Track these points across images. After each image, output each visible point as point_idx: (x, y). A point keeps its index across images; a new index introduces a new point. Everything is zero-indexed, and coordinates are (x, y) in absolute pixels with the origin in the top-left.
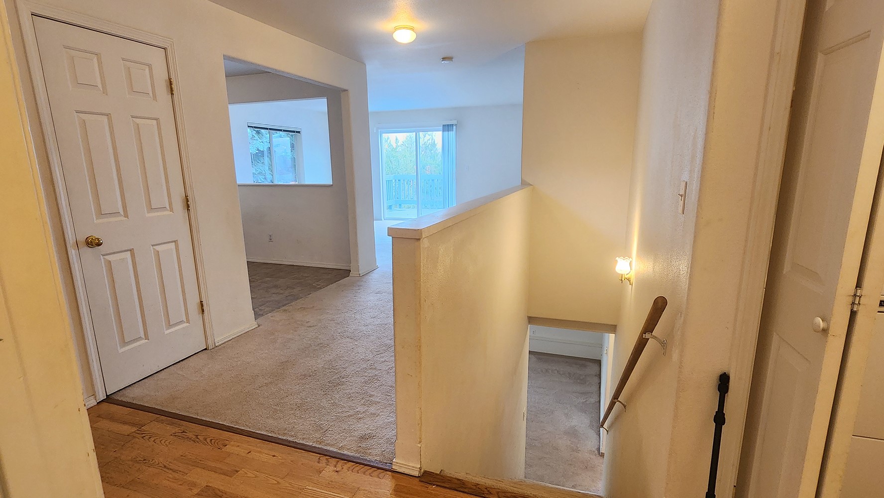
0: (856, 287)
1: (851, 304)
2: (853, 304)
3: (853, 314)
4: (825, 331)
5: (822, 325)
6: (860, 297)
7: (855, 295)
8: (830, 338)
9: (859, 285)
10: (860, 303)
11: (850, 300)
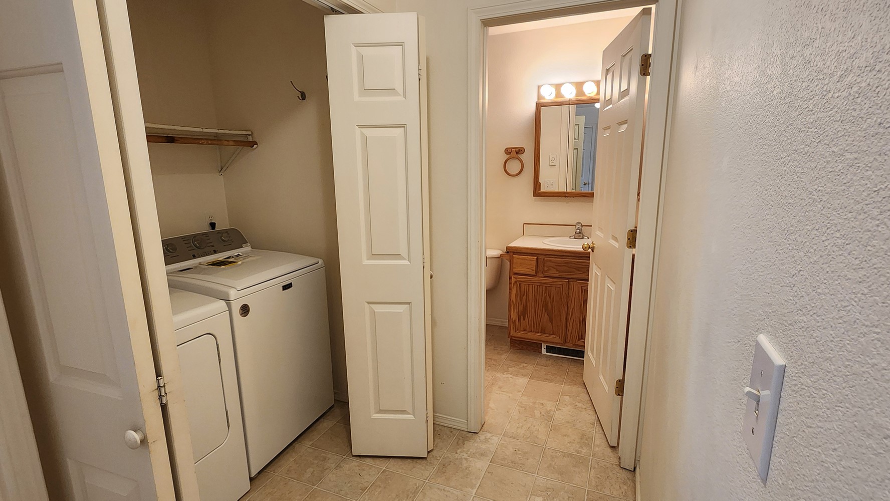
0: (157, 378)
1: (159, 399)
2: (160, 397)
3: (164, 407)
4: (144, 441)
5: (137, 437)
6: (164, 387)
7: (159, 387)
8: (152, 447)
9: (158, 374)
10: (167, 392)
11: (156, 393)
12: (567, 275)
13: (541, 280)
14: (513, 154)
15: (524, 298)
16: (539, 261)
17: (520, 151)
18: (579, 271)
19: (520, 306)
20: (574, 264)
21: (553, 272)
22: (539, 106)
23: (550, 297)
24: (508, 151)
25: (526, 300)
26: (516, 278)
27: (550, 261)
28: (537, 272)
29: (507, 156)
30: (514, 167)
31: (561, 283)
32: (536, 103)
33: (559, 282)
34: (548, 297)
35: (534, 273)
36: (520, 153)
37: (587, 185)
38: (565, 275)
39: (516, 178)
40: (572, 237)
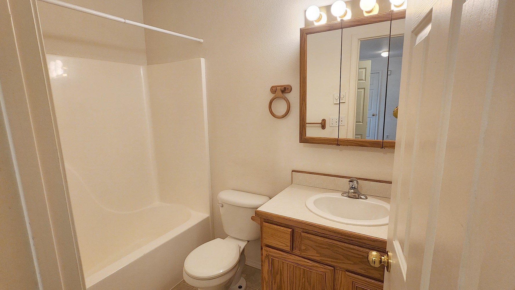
12: (332, 261)
13: (298, 260)
14: (279, 93)
15: (278, 277)
16: (295, 235)
17: (286, 90)
18: (348, 259)
19: (273, 285)
20: (342, 249)
21: (312, 254)
22: (304, 34)
23: (310, 284)
24: (274, 90)
25: (281, 280)
26: (267, 251)
27: (309, 239)
28: (292, 248)
29: (272, 96)
30: (280, 107)
31: (323, 270)
32: (301, 30)
33: (322, 269)
34: (307, 284)
35: (288, 249)
36: (286, 91)
37: (375, 116)
38: (329, 261)
39: (283, 121)
40: (345, 195)
